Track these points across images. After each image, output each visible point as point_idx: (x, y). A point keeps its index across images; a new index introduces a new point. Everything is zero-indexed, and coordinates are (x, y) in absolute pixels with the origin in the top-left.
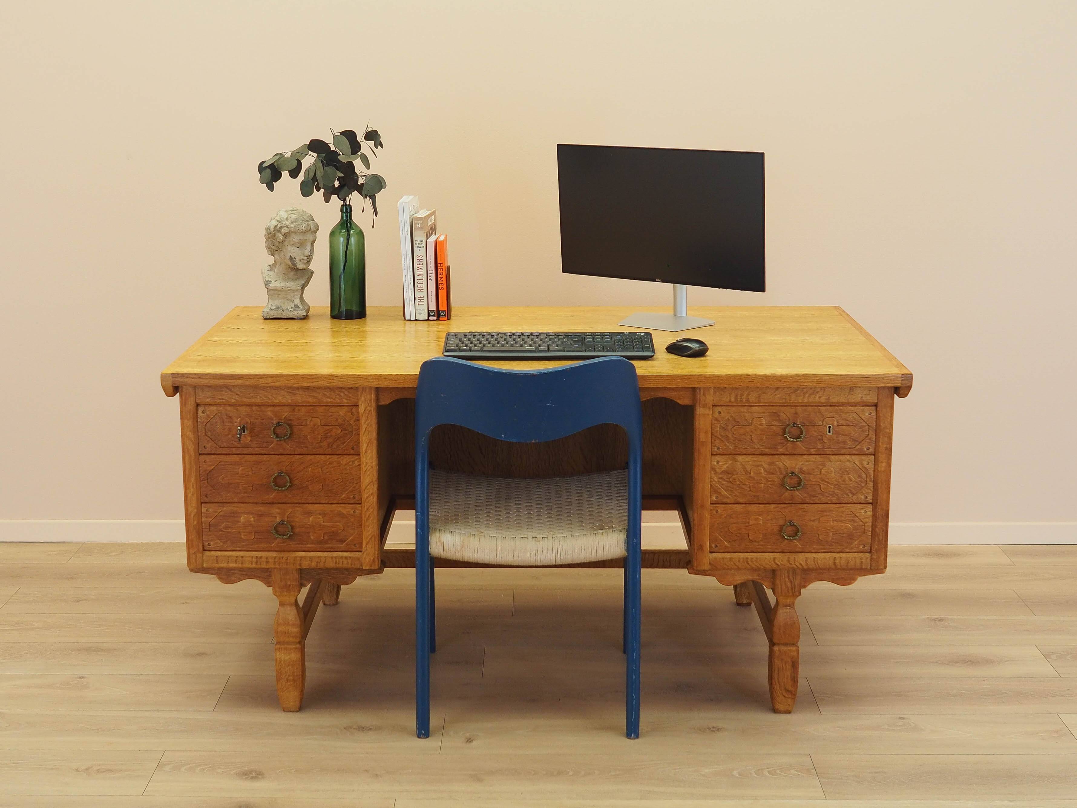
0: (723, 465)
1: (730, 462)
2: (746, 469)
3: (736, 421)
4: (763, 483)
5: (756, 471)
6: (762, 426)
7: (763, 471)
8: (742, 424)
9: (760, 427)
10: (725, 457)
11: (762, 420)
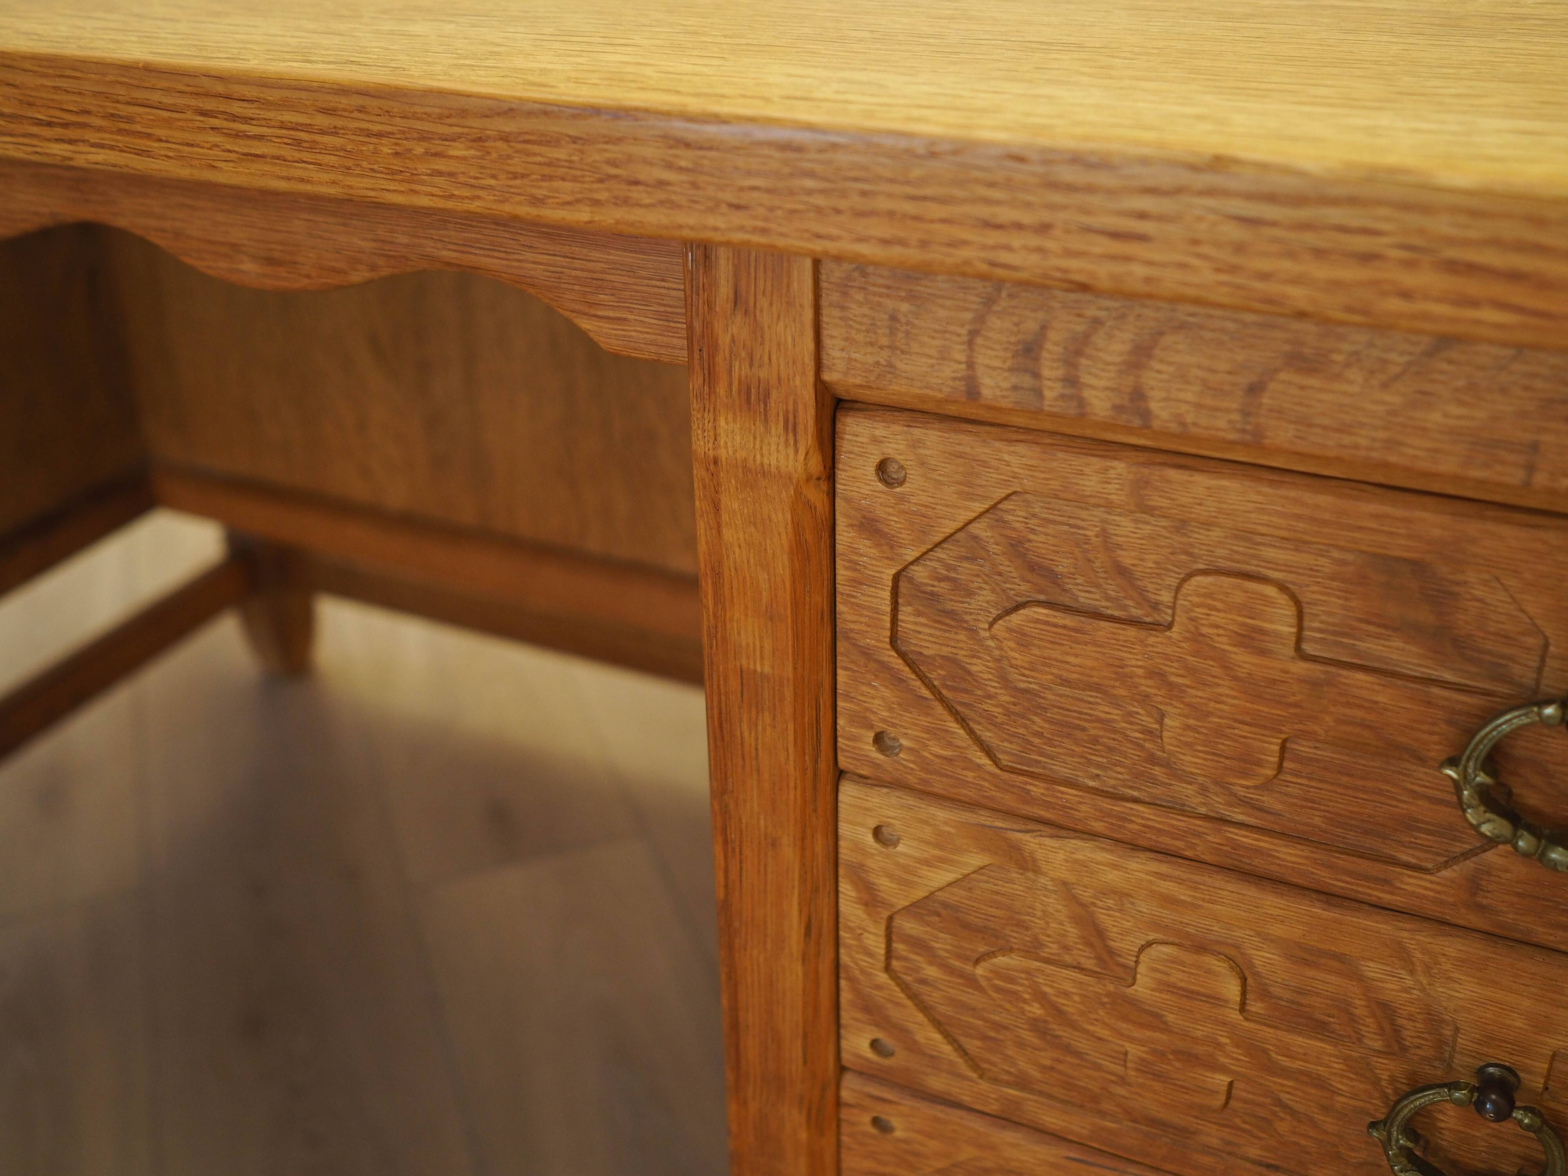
0: (927, 863)
1: (975, 860)
2: (1101, 933)
3: (1032, 567)
4: (1224, 1070)
5: (1177, 977)
6: (1262, 652)
7: (1232, 989)
8: (1085, 598)
9: (1243, 659)
10: (941, 814)
11: (1267, 600)
